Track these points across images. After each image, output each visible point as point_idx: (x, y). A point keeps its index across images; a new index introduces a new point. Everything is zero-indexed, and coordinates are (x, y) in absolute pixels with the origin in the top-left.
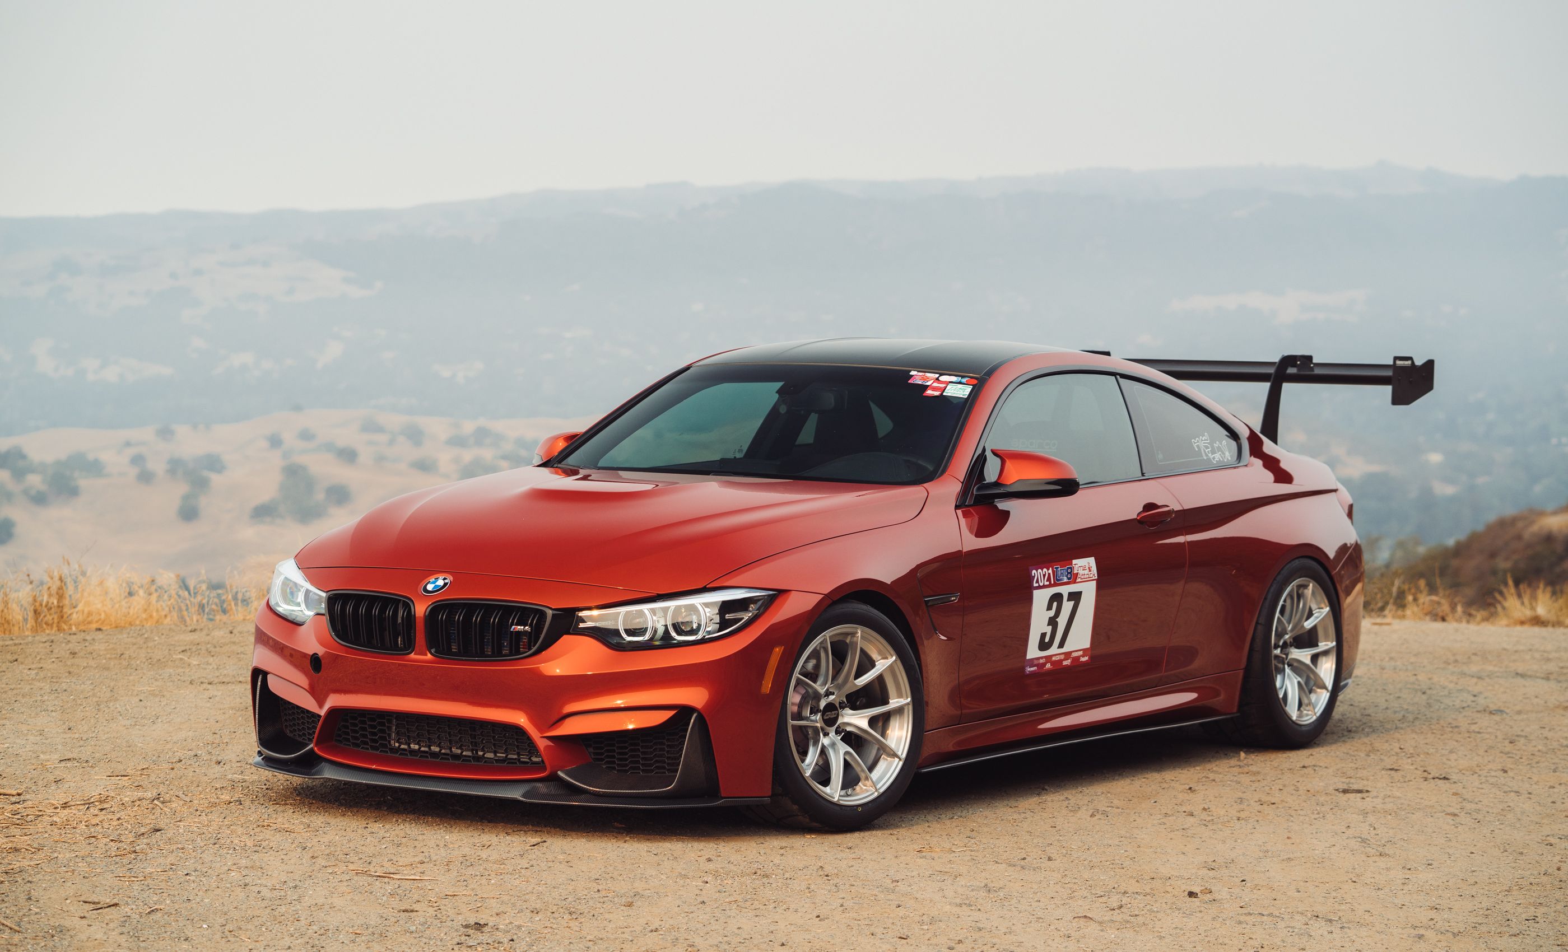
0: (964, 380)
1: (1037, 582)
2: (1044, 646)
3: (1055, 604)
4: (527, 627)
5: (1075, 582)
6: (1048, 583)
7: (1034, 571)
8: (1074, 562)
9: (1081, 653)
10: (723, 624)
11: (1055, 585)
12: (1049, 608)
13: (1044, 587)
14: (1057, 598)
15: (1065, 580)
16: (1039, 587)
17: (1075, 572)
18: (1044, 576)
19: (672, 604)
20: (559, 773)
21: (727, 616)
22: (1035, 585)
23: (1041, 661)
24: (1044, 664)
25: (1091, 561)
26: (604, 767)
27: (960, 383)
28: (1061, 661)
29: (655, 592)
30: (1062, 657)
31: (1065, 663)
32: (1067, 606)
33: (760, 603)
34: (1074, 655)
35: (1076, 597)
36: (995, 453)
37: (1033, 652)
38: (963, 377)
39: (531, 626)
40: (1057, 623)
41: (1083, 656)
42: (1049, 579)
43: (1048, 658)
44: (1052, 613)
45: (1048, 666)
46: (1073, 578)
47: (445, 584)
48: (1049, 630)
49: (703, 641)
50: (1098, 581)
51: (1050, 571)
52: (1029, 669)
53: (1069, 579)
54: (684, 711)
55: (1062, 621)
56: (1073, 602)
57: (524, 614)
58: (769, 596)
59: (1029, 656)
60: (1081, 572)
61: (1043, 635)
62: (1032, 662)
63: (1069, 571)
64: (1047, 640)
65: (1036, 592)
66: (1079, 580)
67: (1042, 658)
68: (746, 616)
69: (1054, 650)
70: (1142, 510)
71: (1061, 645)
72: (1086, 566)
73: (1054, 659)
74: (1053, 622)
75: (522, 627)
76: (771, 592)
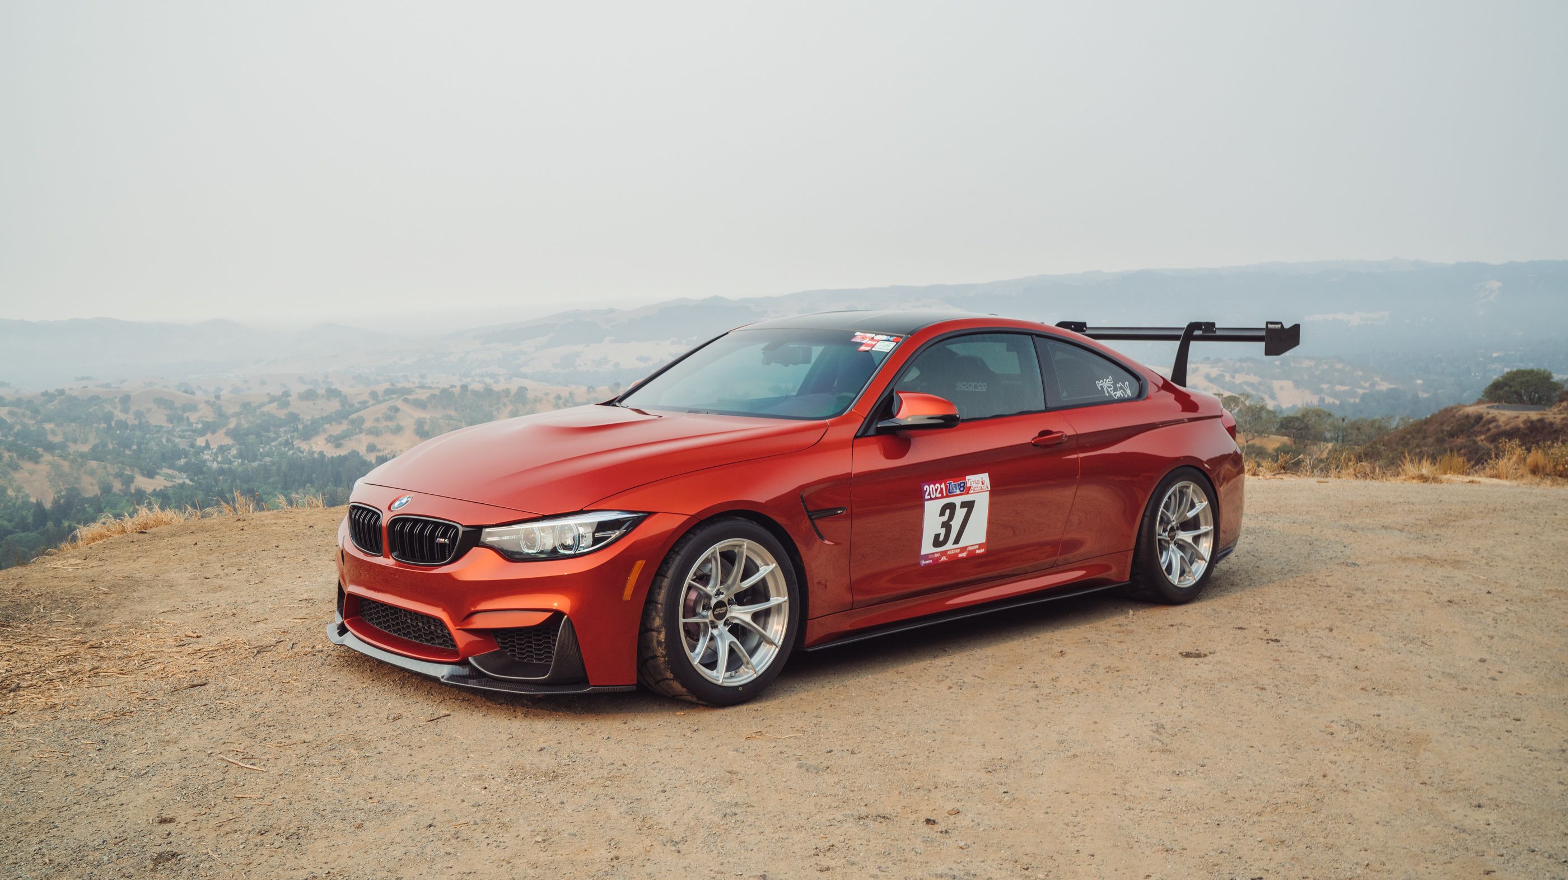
0: (892, 339)
1: (929, 494)
2: (937, 543)
3: (948, 512)
4: (446, 540)
5: (967, 494)
6: (940, 495)
7: (926, 487)
8: (968, 477)
9: (977, 547)
10: (596, 541)
11: (947, 496)
12: (942, 514)
13: (936, 498)
14: (949, 507)
15: (958, 492)
16: (928, 500)
17: (968, 485)
18: (936, 490)
21: (599, 534)
22: (927, 497)
23: (936, 555)
24: (940, 558)
25: (985, 477)
27: (888, 340)
28: (956, 554)
29: (540, 514)
30: (958, 551)
31: (960, 555)
32: (960, 513)
33: (628, 524)
34: (969, 549)
35: (969, 505)
37: (927, 548)
38: (891, 336)
39: (449, 539)
40: (951, 525)
41: (979, 549)
42: (941, 492)
43: (944, 553)
44: (945, 518)
45: (944, 558)
46: (966, 490)
47: (407, 502)
48: (943, 531)
49: (580, 555)
50: (991, 491)
51: (943, 486)
52: (923, 562)
53: (961, 491)
54: (556, 615)
55: (956, 524)
56: (966, 509)
57: (444, 528)
58: (638, 517)
59: (923, 552)
60: (974, 485)
61: (937, 536)
62: (926, 557)
63: (962, 485)
64: (941, 539)
65: (927, 503)
66: (972, 492)
67: (937, 553)
68: (615, 534)
69: (949, 546)
70: (1037, 435)
71: (955, 543)
72: (979, 482)
73: (949, 553)
74: (946, 525)
75: (443, 540)
76: (640, 514)
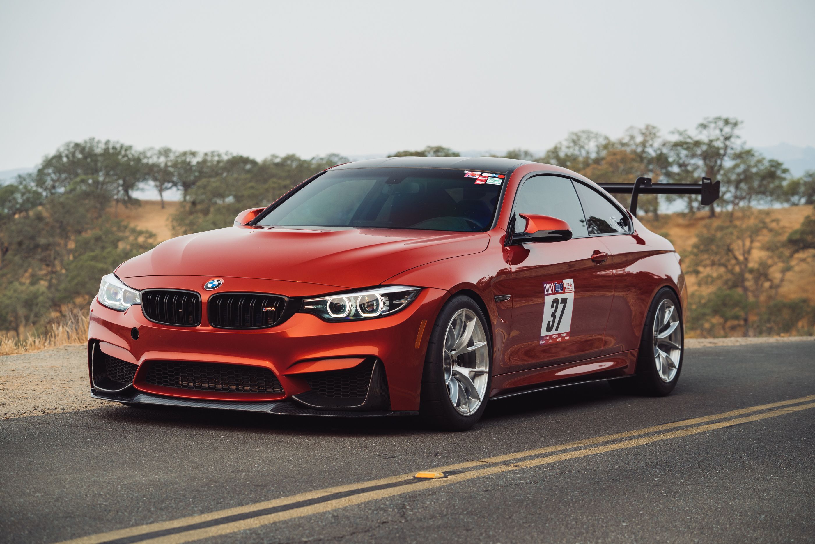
0: (497, 176)
1: (547, 291)
2: (549, 329)
3: (555, 304)
4: (273, 308)
5: (564, 293)
6: (552, 292)
7: (545, 285)
8: (564, 281)
9: (565, 334)
10: (392, 306)
11: (555, 293)
12: (552, 307)
13: (550, 294)
14: (556, 301)
16: (548, 294)
17: (564, 287)
18: (550, 287)
19: (360, 295)
20: (293, 396)
21: (395, 302)
22: (546, 293)
23: (548, 338)
24: (549, 340)
25: (571, 281)
26: (319, 393)
27: (495, 177)
28: (556, 338)
29: (351, 287)
30: (557, 336)
31: (558, 340)
32: (561, 306)
33: (412, 294)
34: (563, 335)
35: (564, 301)
36: (521, 216)
37: (544, 333)
38: (496, 174)
39: (275, 308)
40: (555, 315)
41: (566, 336)
42: (552, 290)
43: (551, 336)
44: (553, 310)
45: (551, 341)
46: (563, 290)
47: (219, 284)
48: (551, 320)
49: (380, 316)
50: (575, 292)
51: (553, 285)
52: (542, 342)
53: (561, 290)
54: (369, 359)
55: (558, 315)
56: (563, 304)
57: (271, 300)
58: (416, 290)
59: (542, 335)
60: (567, 287)
61: (549, 322)
62: (543, 338)
63: (562, 286)
64: (550, 326)
65: (546, 297)
66: (566, 292)
67: (547, 336)
68: (405, 302)
69: (553, 332)
70: (593, 253)
71: (557, 330)
72: (569, 283)
73: (553, 337)
74: (553, 315)
75: (270, 308)
76: (418, 288)
